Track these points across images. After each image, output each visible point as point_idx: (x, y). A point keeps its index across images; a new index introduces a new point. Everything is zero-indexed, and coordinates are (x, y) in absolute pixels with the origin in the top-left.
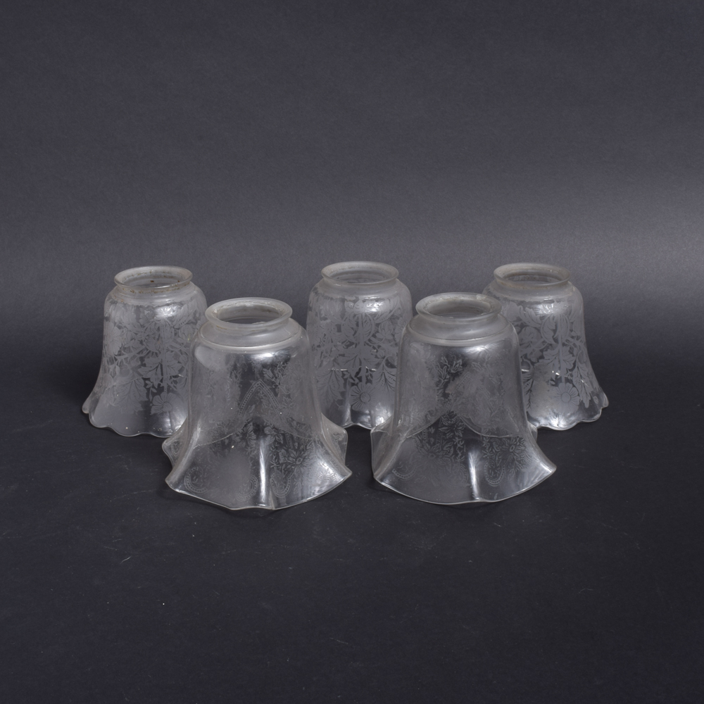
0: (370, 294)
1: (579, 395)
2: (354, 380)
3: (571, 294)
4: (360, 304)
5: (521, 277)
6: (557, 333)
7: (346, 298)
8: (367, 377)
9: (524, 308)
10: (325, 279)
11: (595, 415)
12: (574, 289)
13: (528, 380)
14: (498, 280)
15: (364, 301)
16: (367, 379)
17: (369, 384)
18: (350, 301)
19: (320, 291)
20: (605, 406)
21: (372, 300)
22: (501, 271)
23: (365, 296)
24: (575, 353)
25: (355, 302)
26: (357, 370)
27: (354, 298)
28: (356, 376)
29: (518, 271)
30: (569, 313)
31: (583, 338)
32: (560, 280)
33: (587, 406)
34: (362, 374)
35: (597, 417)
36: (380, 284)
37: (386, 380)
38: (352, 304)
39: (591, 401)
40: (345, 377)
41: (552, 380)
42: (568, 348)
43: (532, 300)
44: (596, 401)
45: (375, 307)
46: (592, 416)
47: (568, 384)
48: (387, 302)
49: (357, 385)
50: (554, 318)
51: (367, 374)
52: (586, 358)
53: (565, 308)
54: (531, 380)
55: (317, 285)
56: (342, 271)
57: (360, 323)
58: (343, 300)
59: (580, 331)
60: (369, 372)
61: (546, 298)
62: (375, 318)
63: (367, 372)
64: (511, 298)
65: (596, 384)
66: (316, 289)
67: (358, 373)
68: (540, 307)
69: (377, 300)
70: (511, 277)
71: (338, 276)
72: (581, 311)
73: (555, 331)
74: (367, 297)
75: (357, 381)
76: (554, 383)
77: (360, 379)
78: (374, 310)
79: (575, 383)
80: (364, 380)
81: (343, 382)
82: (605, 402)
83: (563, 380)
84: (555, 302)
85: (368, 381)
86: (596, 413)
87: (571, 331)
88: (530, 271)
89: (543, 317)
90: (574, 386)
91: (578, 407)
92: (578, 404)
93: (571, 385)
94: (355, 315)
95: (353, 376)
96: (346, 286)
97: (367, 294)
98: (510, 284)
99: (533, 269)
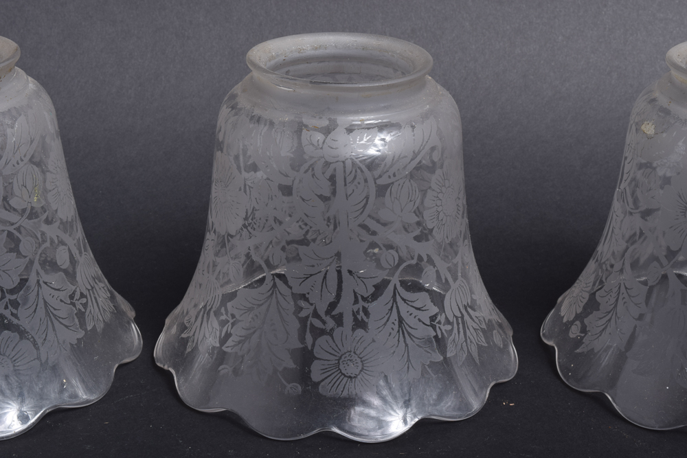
0: (364, 112)
2: (324, 323)
4: (340, 136)
7: (305, 121)
8: (355, 314)
10: (255, 74)
15: (350, 130)
16: (356, 319)
17: (360, 332)
18: (316, 129)
19: (243, 102)
21: (369, 128)
23: (351, 118)
25: (327, 131)
26: (331, 297)
27: (325, 123)
28: (328, 312)
34: (346, 306)
36: (389, 87)
37: (401, 320)
38: (319, 137)
40: (303, 314)
45: (376, 145)
48: (407, 131)
49: (331, 333)
51: (356, 308)
55: (237, 89)
56: (296, 55)
57: (340, 181)
58: (300, 128)
60: (361, 303)
62: (377, 173)
63: (356, 302)
66: (234, 97)
67: (333, 306)
69: (381, 127)
71: (288, 68)
74: (356, 119)
75: (331, 323)
77: (339, 320)
78: (372, 151)
80: (348, 320)
81: (297, 325)
85: (360, 324)
94: (327, 164)
95: (322, 313)
96: (305, 91)
97: (356, 112)
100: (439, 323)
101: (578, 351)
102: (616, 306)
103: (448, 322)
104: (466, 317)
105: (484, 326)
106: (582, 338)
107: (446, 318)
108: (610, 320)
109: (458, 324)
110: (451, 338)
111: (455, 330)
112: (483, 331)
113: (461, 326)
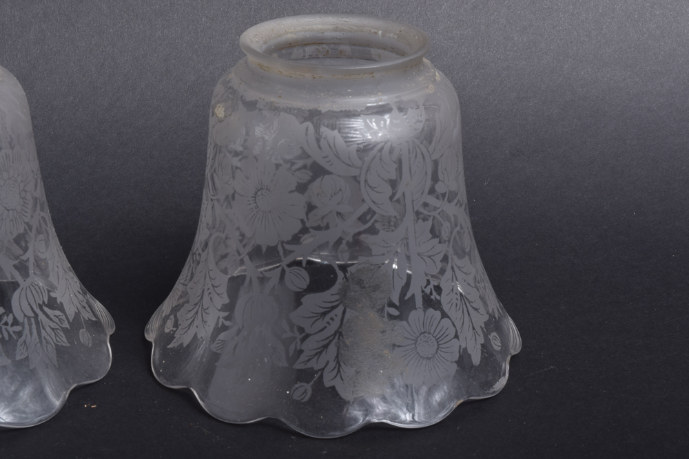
1: (456, 336)
3: (431, 89)
5: (309, 50)
6: (401, 188)
9: (317, 129)
11: (495, 381)
12: (438, 76)
13: (333, 308)
14: (251, 58)
20: (514, 353)
22: (258, 35)
24: (445, 235)
29: (301, 35)
30: (427, 136)
31: (463, 196)
32: (402, 54)
33: (476, 359)
35: (502, 383)
39: (485, 347)
41: (391, 304)
42: (429, 223)
43: (336, 108)
44: (496, 345)
46: (490, 384)
47: (431, 311)
50: (391, 151)
52: (469, 242)
53: (420, 126)
54: (341, 308)
59: (454, 179)
61: (372, 101)
64: (283, 102)
65: (494, 304)
68: (358, 123)
70: (285, 49)
72: (456, 131)
73: (393, 184)
76: (395, 312)
79: (446, 308)
82: (515, 341)
83: (419, 301)
84: (395, 111)
86: (498, 374)
87: (435, 178)
88: (328, 34)
89: (365, 149)
90: (444, 315)
91: (455, 367)
92: (456, 357)
93: (438, 313)
98: (278, 68)
99: (336, 30)
100: (6, 324)
101: (170, 346)
102: (202, 298)
103: (16, 322)
104: (41, 316)
105: (66, 325)
106: (174, 332)
107: (15, 318)
108: (197, 313)
109: (30, 324)
110: (21, 340)
111: (27, 331)
112: (65, 330)
113: (34, 326)
